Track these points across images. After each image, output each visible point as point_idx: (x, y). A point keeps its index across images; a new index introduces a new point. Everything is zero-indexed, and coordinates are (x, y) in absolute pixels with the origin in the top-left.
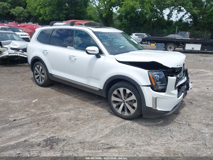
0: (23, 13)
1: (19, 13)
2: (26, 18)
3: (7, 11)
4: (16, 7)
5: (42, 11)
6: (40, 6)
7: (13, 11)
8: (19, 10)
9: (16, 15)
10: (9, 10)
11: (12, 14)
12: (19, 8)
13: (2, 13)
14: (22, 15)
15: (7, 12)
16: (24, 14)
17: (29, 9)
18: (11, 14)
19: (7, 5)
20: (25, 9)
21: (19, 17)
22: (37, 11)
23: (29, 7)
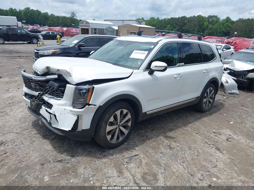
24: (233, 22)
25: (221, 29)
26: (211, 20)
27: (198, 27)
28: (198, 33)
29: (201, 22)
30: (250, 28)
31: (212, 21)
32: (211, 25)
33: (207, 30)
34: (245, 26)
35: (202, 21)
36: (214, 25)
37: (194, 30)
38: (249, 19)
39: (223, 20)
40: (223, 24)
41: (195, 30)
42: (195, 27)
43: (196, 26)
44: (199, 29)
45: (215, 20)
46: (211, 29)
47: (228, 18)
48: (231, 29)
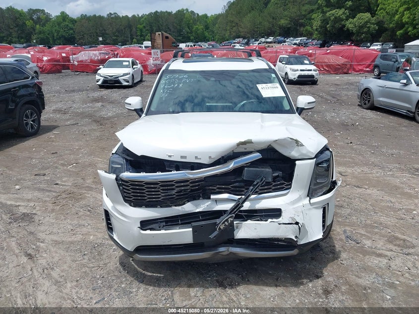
0: (367, 25)
1: (359, 26)
2: (372, 35)
3: (340, 24)
4: (358, 16)
5: (407, 16)
6: (406, 6)
7: (350, 23)
8: (362, 19)
9: (354, 30)
10: (343, 23)
11: (348, 29)
12: (362, 16)
13: (332, 29)
14: (365, 30)
15: (340, 26)
16: (369, 27)
17: (381, 15)
18: (345, 29)
19: (344, 13)
20: (373, 17)
21: (359, 33)
22: (397, 17)
23: (382, 11)
24: (73, 21)
25: (58, 32)
26: (35, 17)
27: (16, 29)
28: (19, 41)
29: (18, 20)
30: (102, 30)
31: (39, 18)
32: (40, 25)
33: (35, 34)
34: (93, 26)
35: (19, 18)
36: (44, 25)
37: (10, 35)
38: (95, 15)
39: (57, 17)
40: (59, 24)
41: (13, 36)
42: (11, 31)
43: (12, 27)
44: (19, 32)
45: (42, 16)
46: (40, 33)
47: (63, 13)
48: (74, 32)
